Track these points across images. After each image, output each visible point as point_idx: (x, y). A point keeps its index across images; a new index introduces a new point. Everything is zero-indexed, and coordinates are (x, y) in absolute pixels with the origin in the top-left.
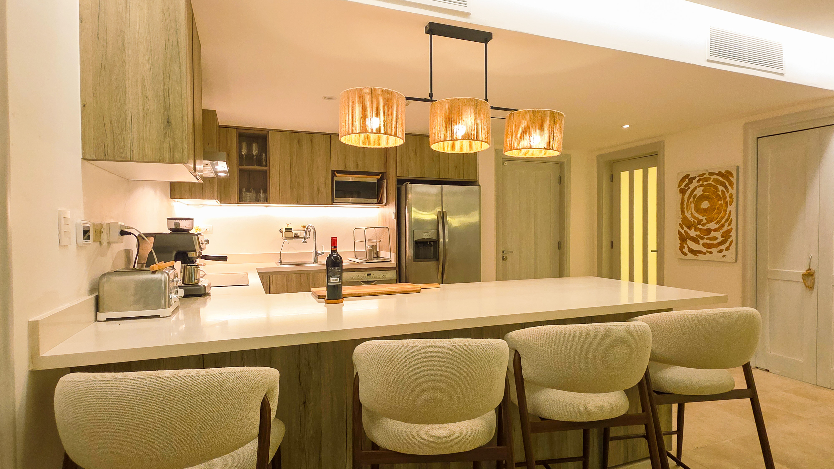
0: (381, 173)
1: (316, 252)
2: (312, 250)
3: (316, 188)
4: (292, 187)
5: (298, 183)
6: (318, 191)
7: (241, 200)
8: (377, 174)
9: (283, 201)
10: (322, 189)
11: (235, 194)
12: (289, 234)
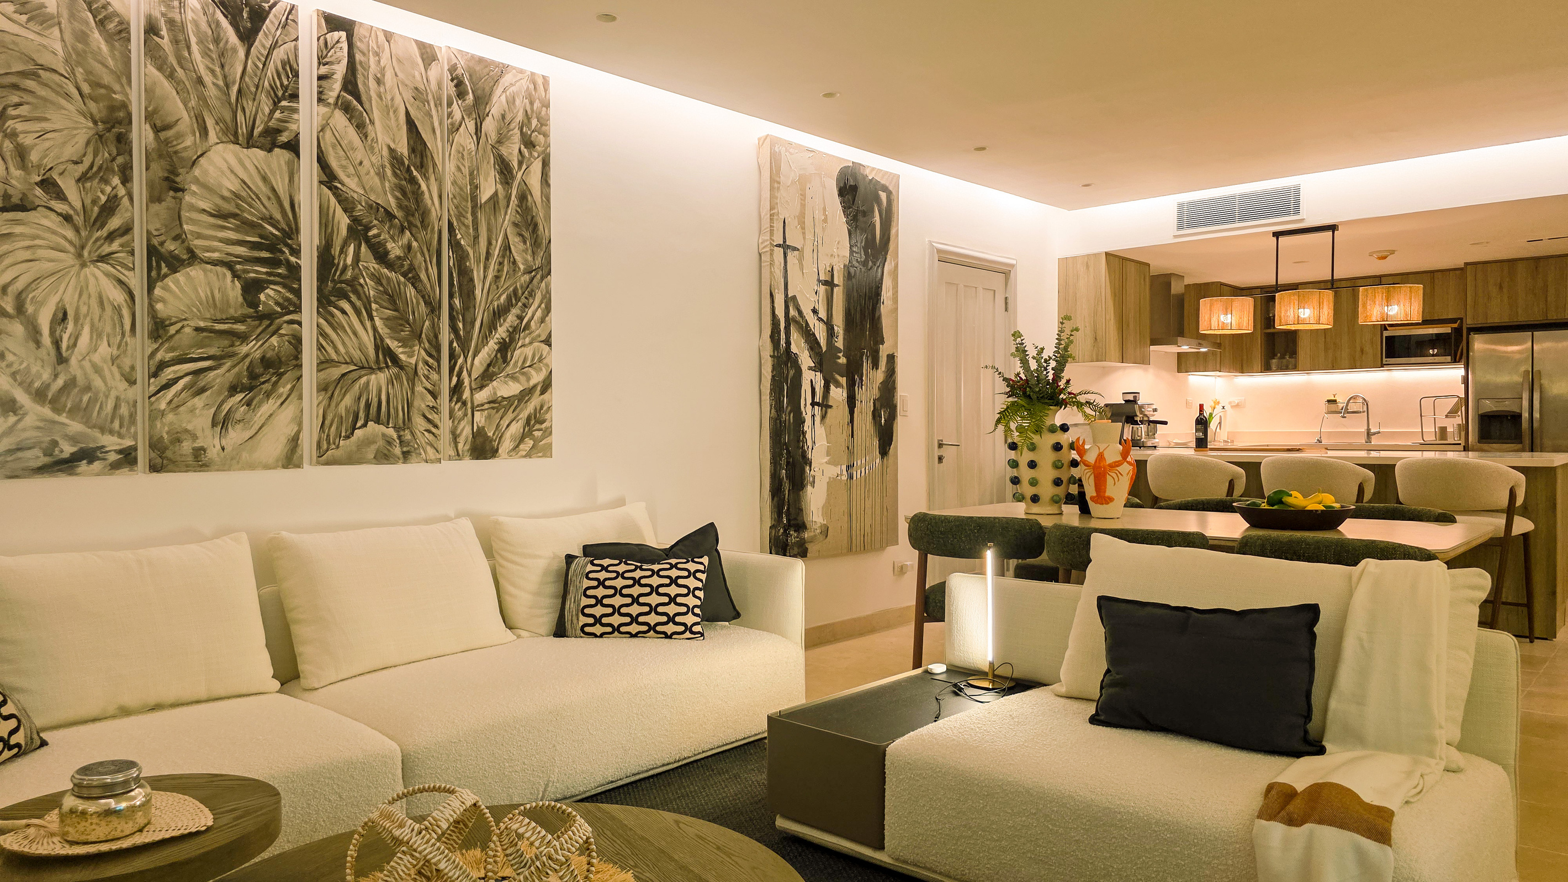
0: (1459, 319)
1: (1368, 430)
2: (1363, 429)
3: (1358, 349)
4: (1326, 349)
5: (1334, 344)
6: (1362, 351)
7: (1267, 368)
8: (1453, 321)
9: (1315, 366)
10: (1368, 348)
11: (1258, 363)
12: (1333, 407)
